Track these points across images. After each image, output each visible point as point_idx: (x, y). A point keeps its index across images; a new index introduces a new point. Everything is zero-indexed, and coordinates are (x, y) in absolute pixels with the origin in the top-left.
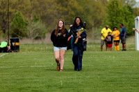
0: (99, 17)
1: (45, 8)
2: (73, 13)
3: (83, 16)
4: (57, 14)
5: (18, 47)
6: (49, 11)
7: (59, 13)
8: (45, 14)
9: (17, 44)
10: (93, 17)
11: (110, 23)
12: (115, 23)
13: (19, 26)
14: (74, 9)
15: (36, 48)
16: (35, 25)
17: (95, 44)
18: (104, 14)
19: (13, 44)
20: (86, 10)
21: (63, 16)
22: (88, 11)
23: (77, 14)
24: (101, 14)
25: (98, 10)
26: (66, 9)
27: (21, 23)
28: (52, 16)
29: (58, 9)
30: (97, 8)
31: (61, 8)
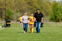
0: (47, 11)
1: (21, 6)
2: (35, 9)
4: (27, 9)
5: (10, 25)
6: (23, 8)
7: (28, 9)
8: (21, 9)
9: (9, 23)
10: (45, 11)
11: (53, 14)
12: (56, 14)
13: (9, 15)
14: (35, 7)
15: (18, 25)
17: (46, 24)
19: (7, 23)
20: (41, 7)
21: (30, 10)
22: (42, 8)
24: (49, 10)
26: (31, 7)
27: (10, 13)
28: (25, 10)
29: (27, 7)
30: (47, 7)
31: (29, 6)
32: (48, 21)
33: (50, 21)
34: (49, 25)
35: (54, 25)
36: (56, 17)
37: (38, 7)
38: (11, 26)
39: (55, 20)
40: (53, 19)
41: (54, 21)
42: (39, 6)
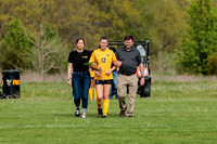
0: (171, 33)
1: (66, 13)
2: (121, 23)
3: (140, 29)
4: (89, 25)
5: (17, 87)
6: (75, 19)
7: (93, 23)
8: (67, 25)
9: (16, 82)
10: (160, 31)
11: (193, 43)
12: (203, 43)
13: (18, 48)
14: (122, 16)
15: (50, 91)
16: (48, 47)
17: (164, 83)
18: (182, 26)
19: (9, 82)
20: (146, 17)
21: (101, 30)
22: (149, 19)
23: (129, 25)
24: (175, 26)
25: (169, 18)
26: (107, 16)
27: (20, 41)
28: (80, 28)
29: (91, 16)
30: (168, 14)
31: (97, 14)
32: (174, 72)
33: (180, 72)
34: (175, 88)
35: (197, 88)
36: (203, 56)
37: (134, 14)
38: (22, 94)
39: (200, 69)
40: (191, 63)
41: (197, 72)
42: (137, 13)
